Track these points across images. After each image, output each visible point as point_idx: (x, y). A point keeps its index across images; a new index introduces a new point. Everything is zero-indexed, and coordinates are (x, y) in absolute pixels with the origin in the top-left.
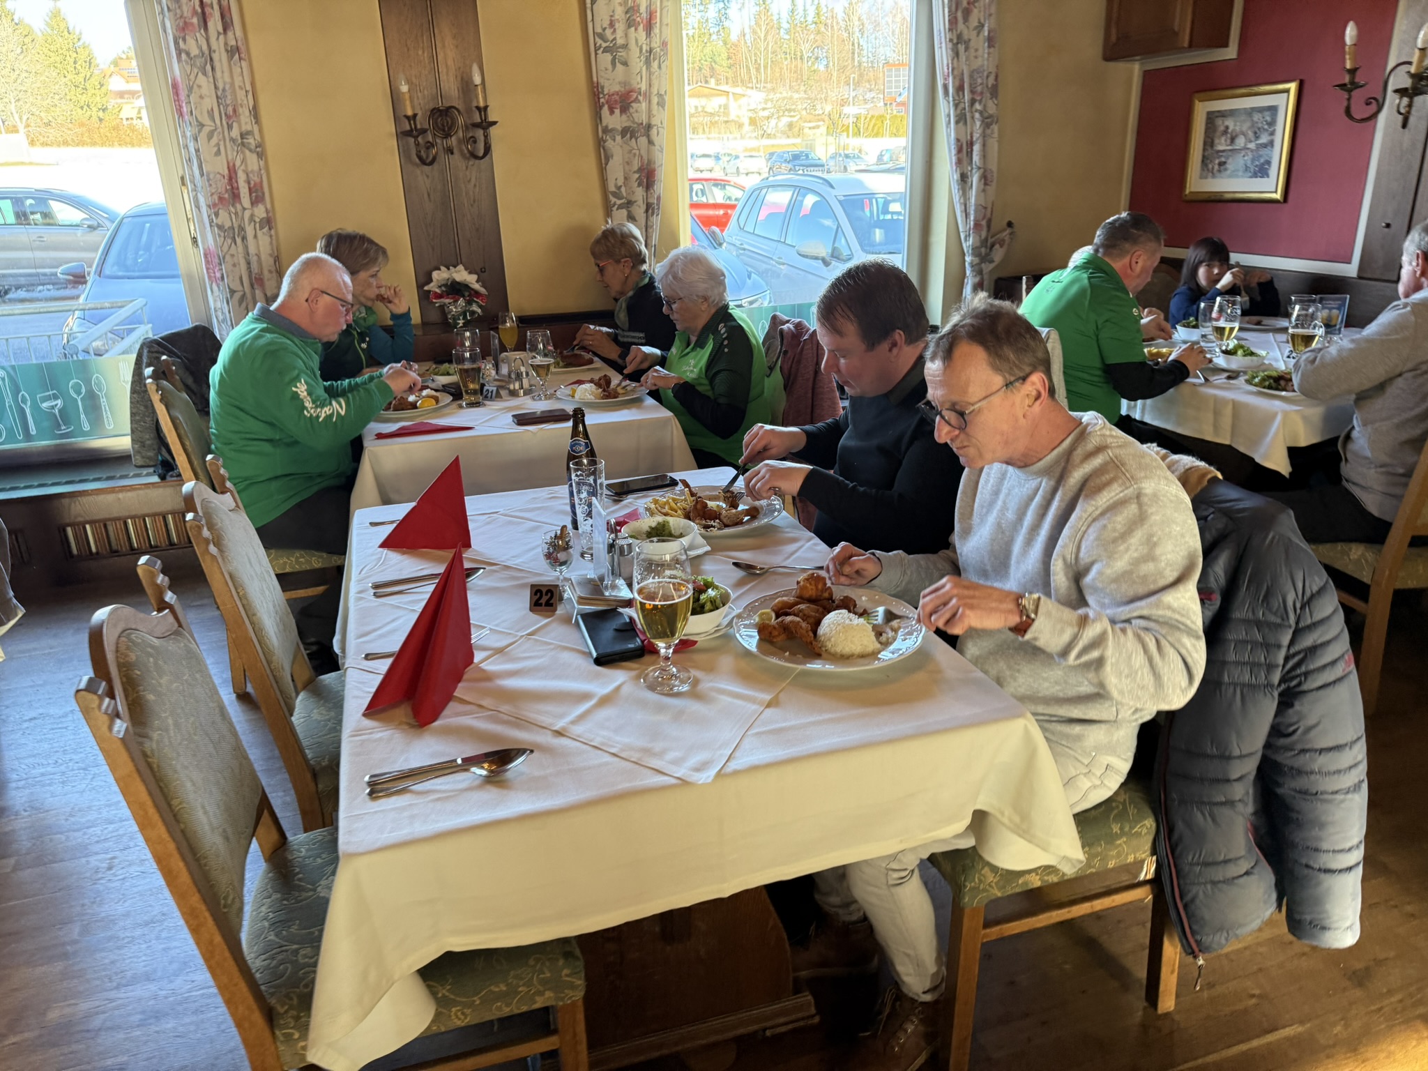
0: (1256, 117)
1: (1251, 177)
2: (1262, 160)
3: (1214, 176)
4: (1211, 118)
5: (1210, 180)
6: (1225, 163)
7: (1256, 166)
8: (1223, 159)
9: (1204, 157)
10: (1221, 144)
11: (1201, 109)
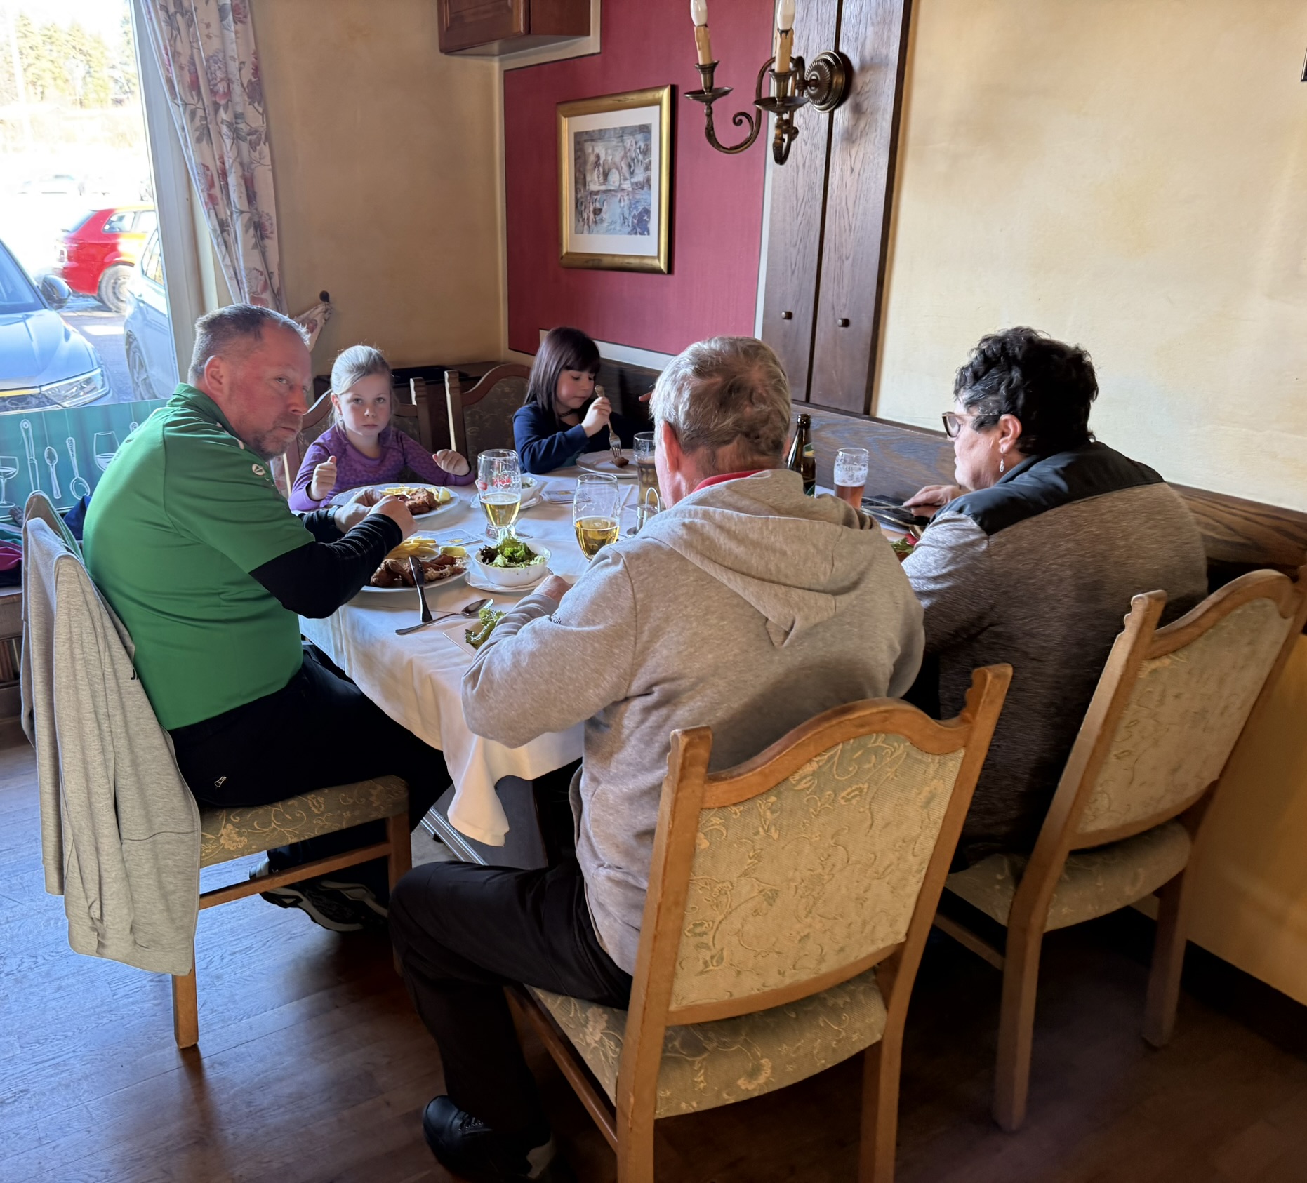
0: (629, 141)
1: (629, 233)
2: (640, 208)
3: (590, 231)
4: (582, 139)
5: (586, 236)
6: (600, 210)
7: (634, 217)
8: (598, 205)
9: (577, 201)
10: (594, 184)
11: (569, 127)
